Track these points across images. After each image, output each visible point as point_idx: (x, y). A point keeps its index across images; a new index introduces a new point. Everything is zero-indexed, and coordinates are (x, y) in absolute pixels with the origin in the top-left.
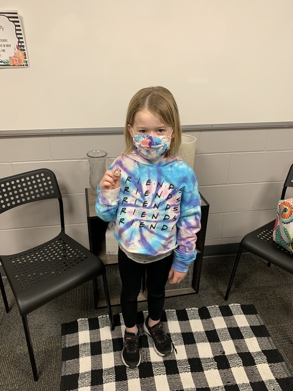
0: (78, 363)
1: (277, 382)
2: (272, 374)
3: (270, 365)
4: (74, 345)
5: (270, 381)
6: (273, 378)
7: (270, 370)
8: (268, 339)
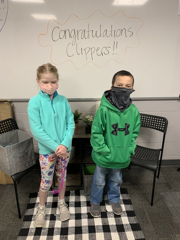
0: (34, 210)
1: (130, 225)
2: (128, 221)
3: (128, 217)
4: (34, 203)
5: (127, 225)
6: (128, 223)
7: (128, 220)
8: (131, 206)
